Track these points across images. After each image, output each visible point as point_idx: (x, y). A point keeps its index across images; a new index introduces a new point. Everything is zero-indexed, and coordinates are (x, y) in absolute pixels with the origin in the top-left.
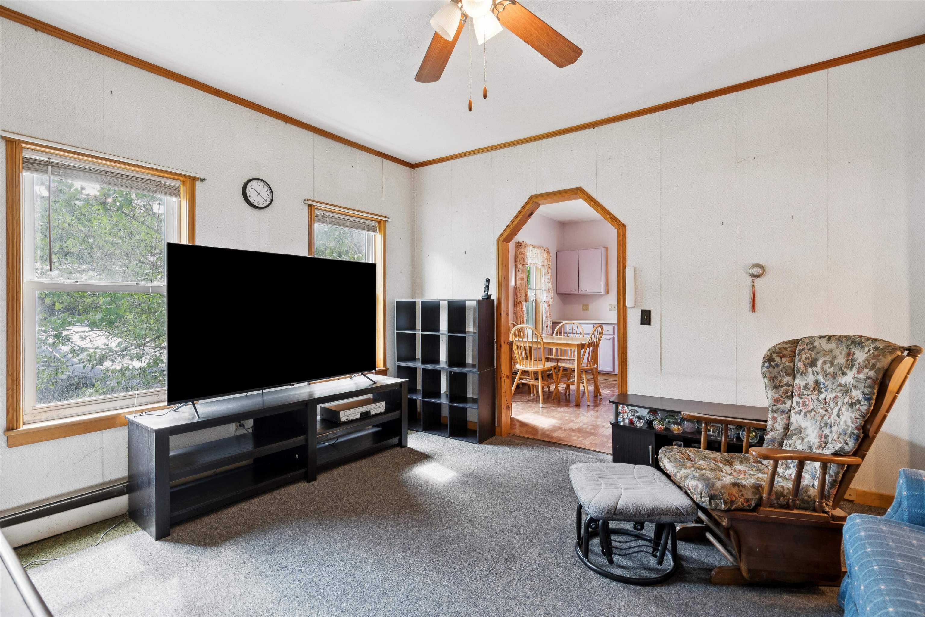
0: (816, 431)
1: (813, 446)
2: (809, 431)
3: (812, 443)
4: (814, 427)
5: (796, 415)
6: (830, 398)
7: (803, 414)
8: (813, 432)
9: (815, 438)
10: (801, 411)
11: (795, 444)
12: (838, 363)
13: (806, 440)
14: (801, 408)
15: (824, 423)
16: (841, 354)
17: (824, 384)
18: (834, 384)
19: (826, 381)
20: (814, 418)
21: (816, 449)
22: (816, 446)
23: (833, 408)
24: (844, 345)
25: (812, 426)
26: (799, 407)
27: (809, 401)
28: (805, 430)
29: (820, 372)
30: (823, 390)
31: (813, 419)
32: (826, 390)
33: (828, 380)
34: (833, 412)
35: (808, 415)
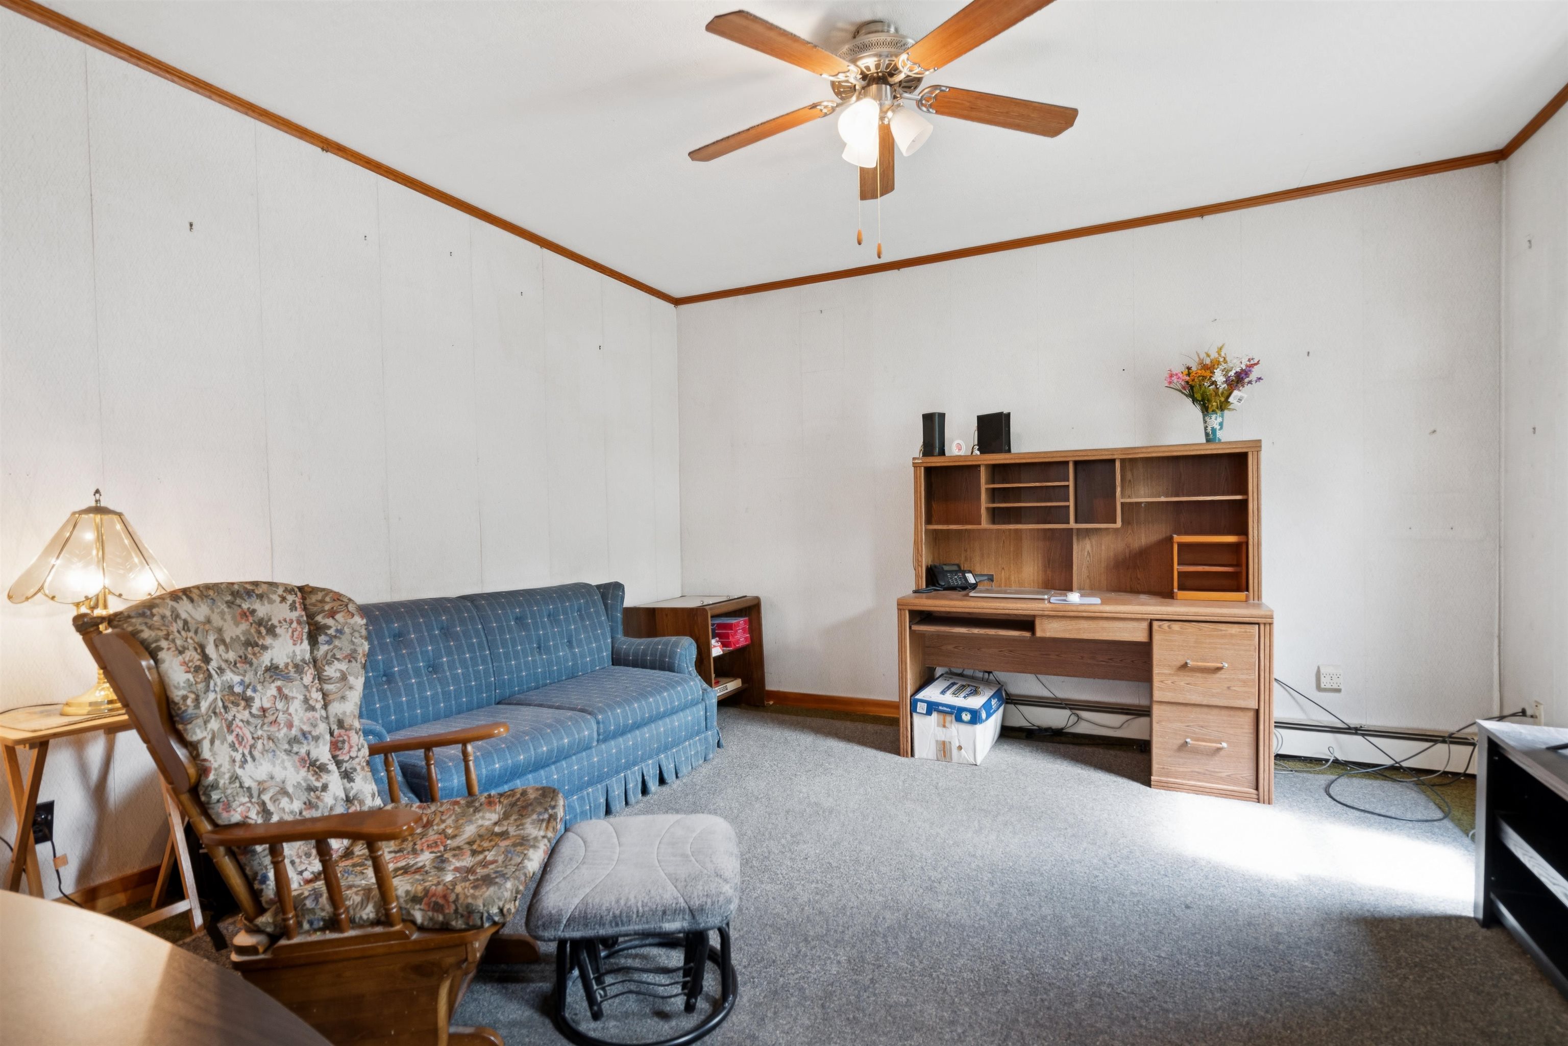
0: (288, 764)
1: (309, 782)
2: (279, 774)
3: (302, 782)
4: (278, 762)
5: (244, 768)
6: (272, 698)
7: (249, 758)
8: (285, 768)
9: (298, 773)
10: (244, 755)
11: (287, 810)
12: (232, 638)
13: (290, 790)
14: (240, 751)
15: (285, 742)
16: (225, 620)
17: (242, 683)
18: (257, 673)
19: (244, 676)
20: (265, 751)
21: (319, 781)
22: (313, 779)
23: (288, 708)
24: (219, 604)
25: (274, 765)
26: (237, 750)
27: (241, 728)
28: (272, 778)
29: (224, 665)
30: (249, 693)
31: (265, 753)
32: (255, 690)
33: (245, 672)
34: (290, 715)
35: (256, 753)
